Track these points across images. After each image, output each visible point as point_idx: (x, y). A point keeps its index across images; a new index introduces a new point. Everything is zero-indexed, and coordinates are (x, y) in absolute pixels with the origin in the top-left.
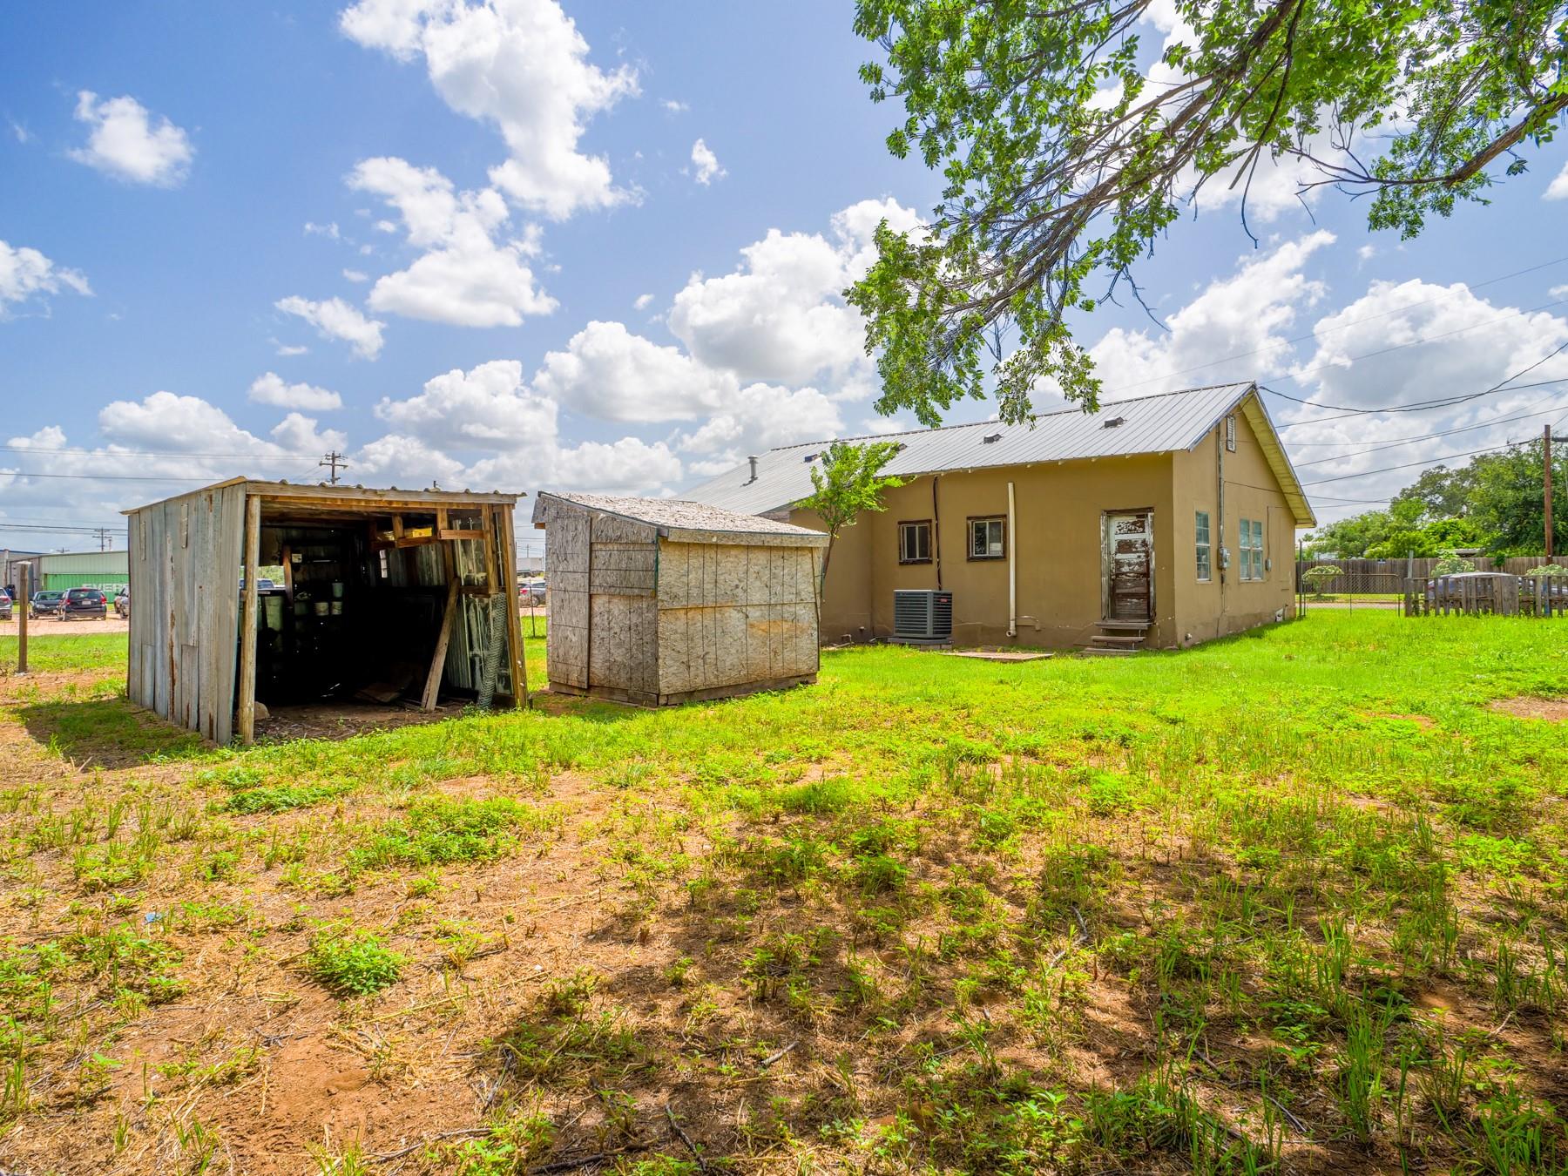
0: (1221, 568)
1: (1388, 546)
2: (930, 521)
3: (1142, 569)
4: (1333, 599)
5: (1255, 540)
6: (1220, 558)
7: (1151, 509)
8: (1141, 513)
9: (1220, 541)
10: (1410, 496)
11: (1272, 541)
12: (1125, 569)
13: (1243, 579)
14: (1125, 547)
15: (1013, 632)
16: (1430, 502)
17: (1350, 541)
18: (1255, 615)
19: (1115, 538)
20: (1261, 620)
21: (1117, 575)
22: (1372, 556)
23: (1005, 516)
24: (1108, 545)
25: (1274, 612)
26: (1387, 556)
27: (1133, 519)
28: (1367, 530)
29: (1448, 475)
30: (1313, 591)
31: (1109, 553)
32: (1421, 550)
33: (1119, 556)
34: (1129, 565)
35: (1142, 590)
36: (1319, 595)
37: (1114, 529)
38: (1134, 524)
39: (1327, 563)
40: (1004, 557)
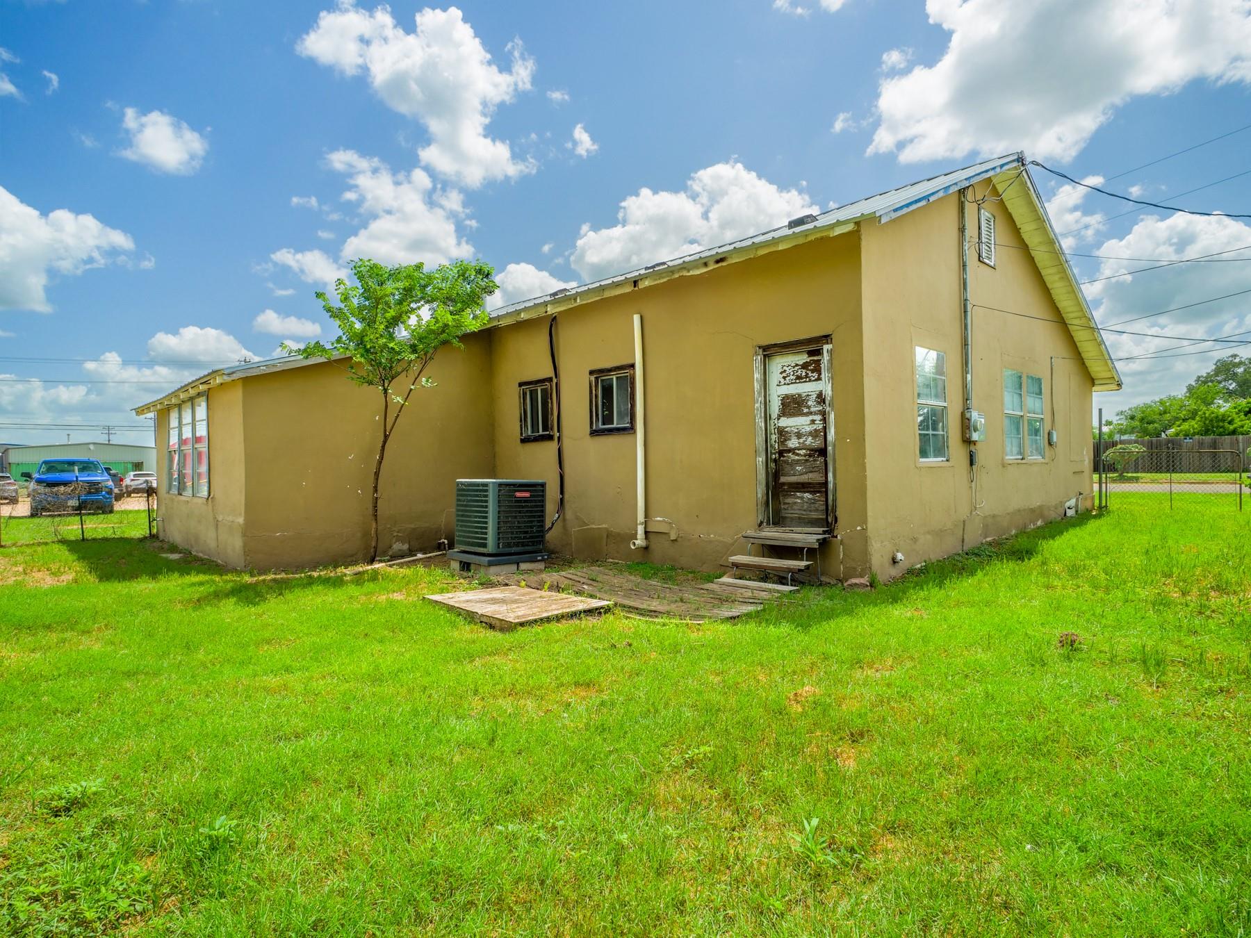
0: (967, 441)
1: (1194, 425)
2: (550, 380)
3: (818, 443)
4: (1137, 480)
5: (1031, 402)
6: (966, 424)
7: (827, 338)
8: (813, 346)
9: (966, 399)
10: (1205, 382)
11: (1060, 405)
12: (793, 443)
13: (1009, 458)
14: (792, 405)
15: (640, 541)
16: (1224, 387)
17: (1149, 423)
18: (1032, 511)
19: (778, 392)
20: (1042, 516)
21: (781, 453)
22: (1177, 434)
23: (633, 366)
24: (766, 404)
25: (1062, 503)
26: (1194, 434)
27: (803, 358)
28: (1165, 412)
29: (1241, 363)
30: (1115, 470)
31: (767, 418)
32: (1231, 427)
33: (785, 422)
34: (799, 435)
35: (816, 477)
36: (1121, 475)
37: (775, 376)
38: (805, 366)
39: (1130, 442)
40: (631, 429)
